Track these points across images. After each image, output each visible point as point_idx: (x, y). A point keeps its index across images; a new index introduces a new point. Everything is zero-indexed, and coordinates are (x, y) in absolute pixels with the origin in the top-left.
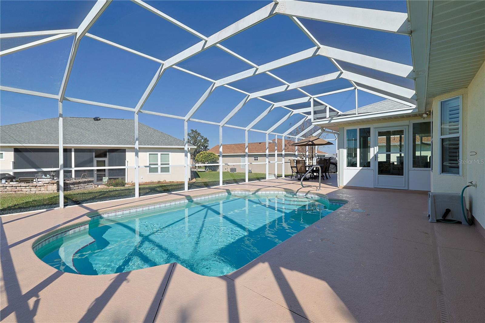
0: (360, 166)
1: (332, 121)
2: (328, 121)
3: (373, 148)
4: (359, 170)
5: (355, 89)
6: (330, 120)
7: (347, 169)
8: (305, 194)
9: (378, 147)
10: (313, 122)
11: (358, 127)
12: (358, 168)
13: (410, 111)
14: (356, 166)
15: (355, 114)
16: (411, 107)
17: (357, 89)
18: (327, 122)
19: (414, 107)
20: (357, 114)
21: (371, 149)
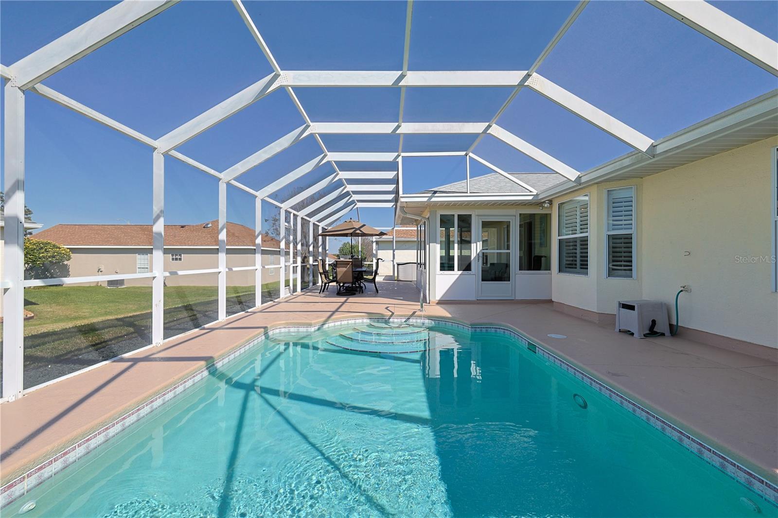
0: (458, 270)
1: (434, 199)
2: (428, 198)
3: (475, 244)
4: (458, 276)
5: (467, 156)
6: (431, 198)
7: (441, 274)
8: (404, 320)
9: (481, 242)
10: (402, 197)
11: (456, 213)
12: (456, 273)
13: (530, 198)
14: (454, 270)
15: (467, 193)
16: (531, 192)
17: (469, 156)
18: (425, 199)
19: (535, 194)
20: (469, 192)
21: (472, 245)
